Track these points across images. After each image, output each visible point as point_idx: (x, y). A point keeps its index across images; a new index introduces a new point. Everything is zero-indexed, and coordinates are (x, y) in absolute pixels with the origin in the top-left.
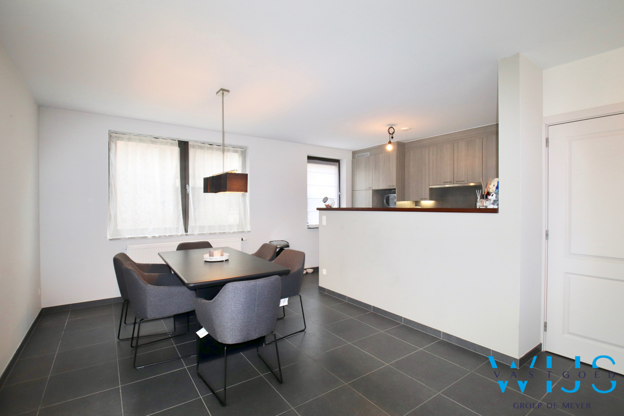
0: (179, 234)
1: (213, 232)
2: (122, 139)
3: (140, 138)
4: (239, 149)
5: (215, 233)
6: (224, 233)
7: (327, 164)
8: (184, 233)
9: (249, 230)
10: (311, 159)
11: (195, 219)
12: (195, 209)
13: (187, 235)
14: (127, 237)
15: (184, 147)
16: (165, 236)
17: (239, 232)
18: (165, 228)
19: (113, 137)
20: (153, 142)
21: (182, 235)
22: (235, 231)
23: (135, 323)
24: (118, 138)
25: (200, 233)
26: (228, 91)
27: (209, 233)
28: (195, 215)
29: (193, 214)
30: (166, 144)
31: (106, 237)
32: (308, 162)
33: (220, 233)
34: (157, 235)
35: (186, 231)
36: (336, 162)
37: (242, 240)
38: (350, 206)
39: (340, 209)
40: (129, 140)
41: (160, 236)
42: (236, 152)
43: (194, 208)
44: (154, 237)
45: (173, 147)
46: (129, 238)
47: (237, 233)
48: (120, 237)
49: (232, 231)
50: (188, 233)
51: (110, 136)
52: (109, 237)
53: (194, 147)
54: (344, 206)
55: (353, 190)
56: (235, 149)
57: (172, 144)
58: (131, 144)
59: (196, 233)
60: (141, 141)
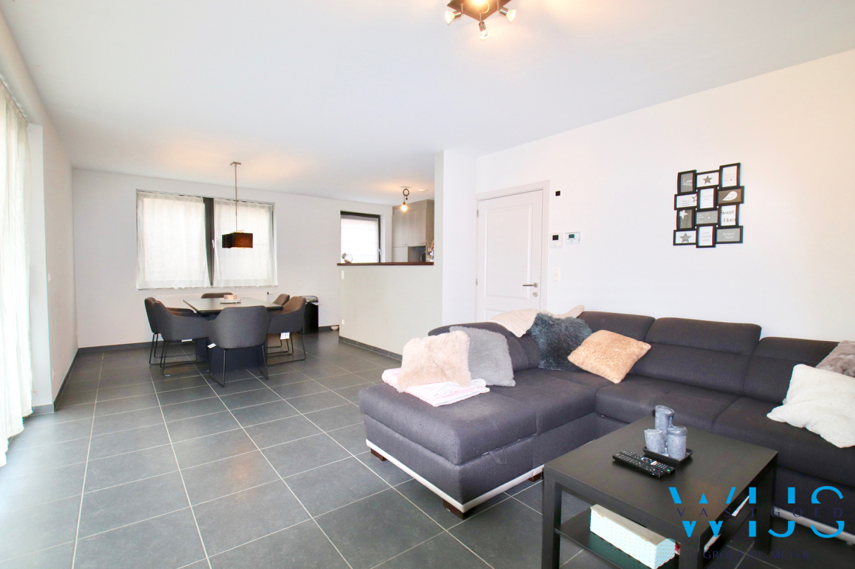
0: (204, 286)
2: (148, 197)
3: (166, 195)
4: (266, 205)
6: (250, 287)
7: (365, 220)
8: (210, 286)
9: (276, 284)
10: (344, 214)
11: (221, 273)
12: (220, 264)
13: (212, 287)
14: (155, 288)
15: (209, 203)
16: (191, 288)
17: (266, 286)
18: (191, 281)
19: (140, 194)
20: (178, 199)
21: (207, 287)
22: (261, 285)
23: (162, 357)
24: (145, 196)
26: (240, 164)
28: (220, 269)
29: (218, 268)
30: (191, 201)
31: (135, 287)
32: (342, 218)
33: (246, 287)
34: (183, 287)
35: (212, 284)
36: (377, 217)
37: (268, 293)
38: (390, 261)
39: (380, 264)
40: (156, 197)
41: (186, 288)
42: (264, 207)
43: (219, 262)
44: (180, 288)
45: (198, 204)
46: (157, 289)
47: (263, 287)
48: (148, 287)
49: (258, 286)
50: (214, 285)
51: (138, 194)
52: (138, 287)
53: (219, 203)
54: (383, 261)
55: (393, 247)
56: (261, 204)
57: (197, 201)
58: (158, 201)
59: (222, 285)
60: (166, 198)
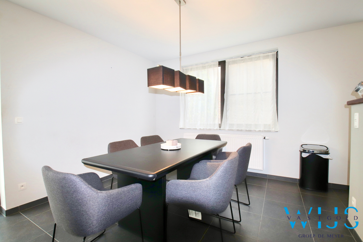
0: (215, 128)
1: (240, 129)
5: (241, 130)
6: (250, 131)
9: (277, 130)
13: (220, 129)
14: (187, 128)
16: (207, 129)
17: (265, 131)
19: (184, 70)
21: (217, 129)
22: (261, 130)
25: (230, 129)
27: (237, 130)
33: (246, 130)
35: (220, 127)
37: (265, 138)
45: (215, 68)
46: (188, 129)
47: (263, 131)
48: (184, 128)
50: (221, 129)
53: (229, 63)
